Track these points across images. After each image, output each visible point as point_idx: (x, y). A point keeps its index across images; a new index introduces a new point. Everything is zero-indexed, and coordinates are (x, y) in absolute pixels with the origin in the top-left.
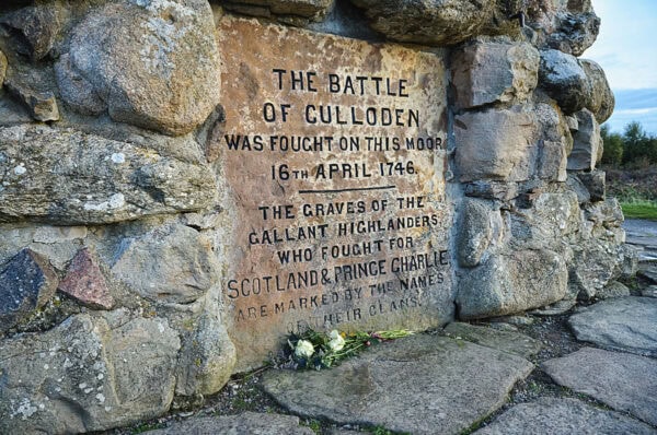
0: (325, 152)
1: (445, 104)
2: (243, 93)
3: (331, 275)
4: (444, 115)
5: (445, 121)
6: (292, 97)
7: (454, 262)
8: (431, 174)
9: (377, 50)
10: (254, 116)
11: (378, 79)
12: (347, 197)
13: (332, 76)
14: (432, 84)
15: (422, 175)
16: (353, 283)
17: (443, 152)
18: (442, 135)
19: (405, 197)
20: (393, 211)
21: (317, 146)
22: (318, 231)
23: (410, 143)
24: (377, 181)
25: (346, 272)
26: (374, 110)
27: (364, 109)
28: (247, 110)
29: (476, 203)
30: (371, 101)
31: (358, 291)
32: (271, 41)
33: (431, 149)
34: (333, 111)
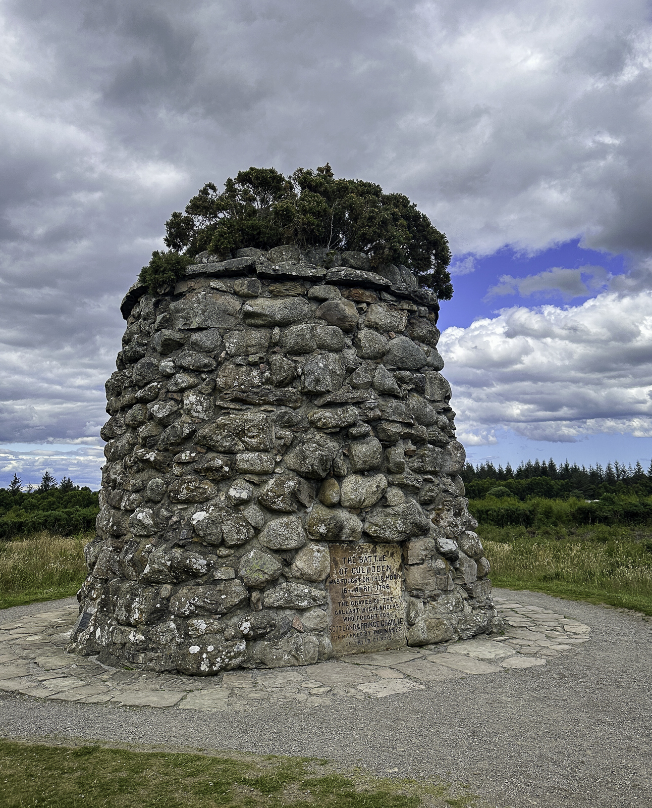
0: (358, 583)
1: (401, 561)
2: (334, 566)
3: (360, 626)
4: (400, 566)
5: (401, 568)
6: (349, 566)
7: (406, 623)
8: (396, 588)
9: (375, 546)
10: (337, 573)
11: (375, 556)
12: (365, 598)
13: (360, 557)
14: (395, 555)
15: (392, 589)
16: (368, 630)
17: (400, 580)
18: (400, 573)
19: (386, 597)
20: (382, 603)
21: (355, 581)
22: (356, 610)
23: (387, 577)
24: (376, 592)
25: (365, 625)
26: (374, 567)
27: (371, 567)
28: (335, 572)
29: (413, 599)
30: (373, 564)
31: (370, 632)
32: (342, 549)
33: (395, 579)
34: (361, 569)
